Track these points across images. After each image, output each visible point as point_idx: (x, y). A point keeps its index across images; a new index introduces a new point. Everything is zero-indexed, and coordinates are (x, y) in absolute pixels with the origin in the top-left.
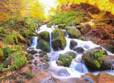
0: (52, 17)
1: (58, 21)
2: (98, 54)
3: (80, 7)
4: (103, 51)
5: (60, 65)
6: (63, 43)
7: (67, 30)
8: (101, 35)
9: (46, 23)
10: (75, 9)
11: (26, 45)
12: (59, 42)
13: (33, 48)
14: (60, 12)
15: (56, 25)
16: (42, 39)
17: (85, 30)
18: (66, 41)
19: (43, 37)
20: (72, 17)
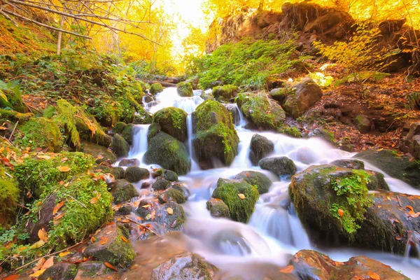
0: (196, 61)
1: (214, 77)
2: (350, 185)
3: (282, 23)
4: (370, 174)
5: (218, 214)
6: (227, 146)
7: (240, 103)
8: (358, 118)
9: (175, 82)
10: (265, 34)
11: (109, 150)
12: (218, 140)
13: (135, 160)
14: (219, 44)
15: (206, 89)
16: (162, 134)
17: (298, 102)
18: (236, 139)
19: (166, 125)
20: (257, 61)
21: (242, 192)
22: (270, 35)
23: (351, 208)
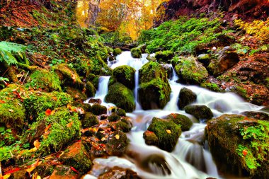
0: (142, 33)
1: (158, 44)
3: (211, 6)
6: (162, 95)
7: (174, 64)
9: (131, 47)
10: (197, 13)
12: (154, 89)
15: (151, 53)
17: (219, 65)
18: (169, 90)
19: (121, 77)
20: (190, 34)
21: (169, 128)
22: (201, 14)
23: (253, 150)
